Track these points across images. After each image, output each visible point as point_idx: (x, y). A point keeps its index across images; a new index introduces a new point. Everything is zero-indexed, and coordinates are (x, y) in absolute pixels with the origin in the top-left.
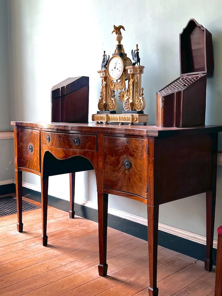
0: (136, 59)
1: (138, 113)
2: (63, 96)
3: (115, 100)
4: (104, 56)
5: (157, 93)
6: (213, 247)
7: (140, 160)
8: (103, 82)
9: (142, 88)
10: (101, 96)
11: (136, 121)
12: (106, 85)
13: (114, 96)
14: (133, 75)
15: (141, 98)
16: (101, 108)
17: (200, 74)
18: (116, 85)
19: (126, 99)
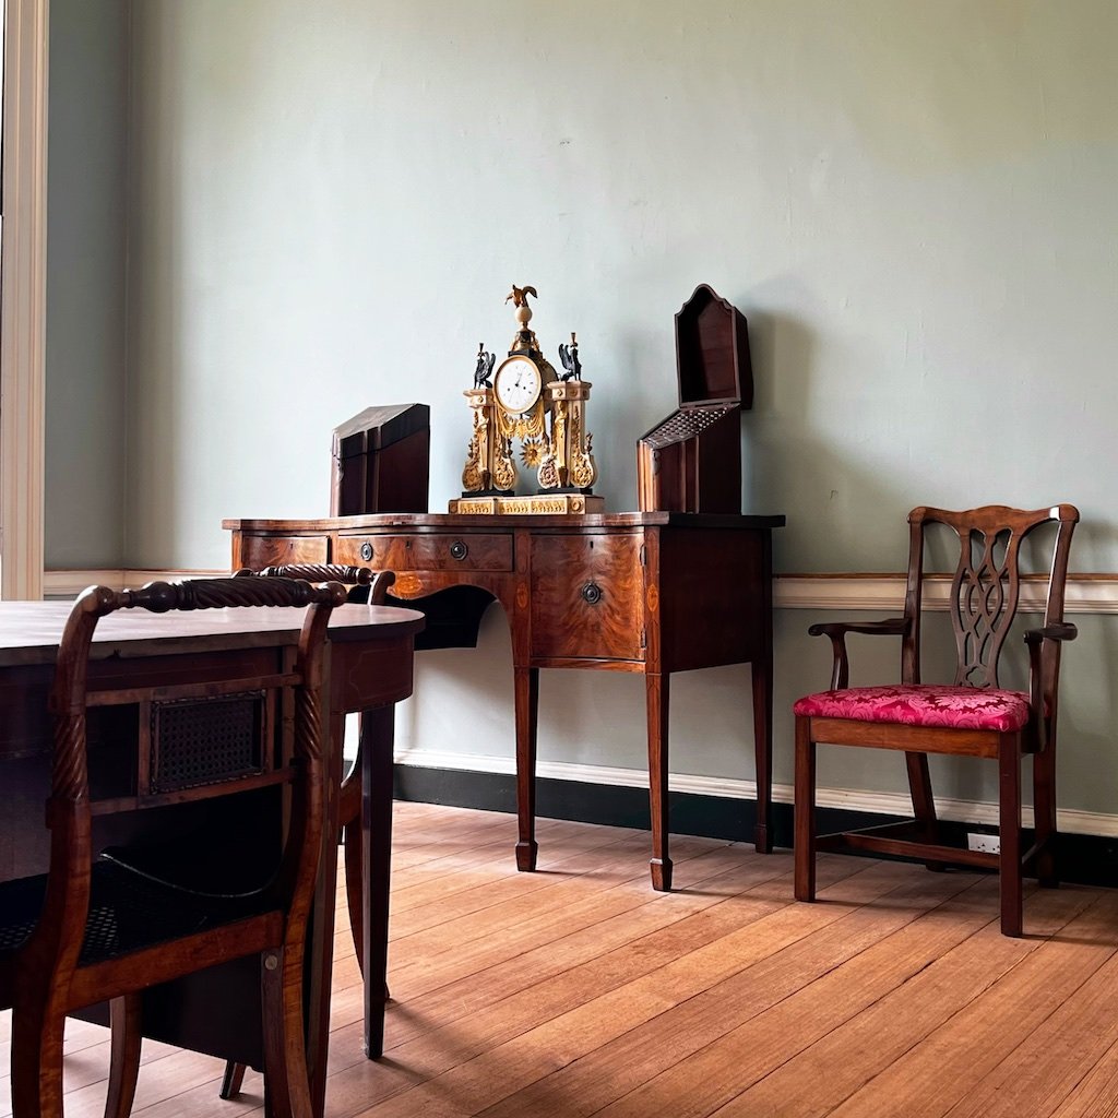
0: (571, 366)
1: (583, 491)
2: (371, 452)
3: (513, 462)
4: (481, 354)
5: (638, 443)
6: (773, 800)
7: (626, 581)
8: (477, 419)
9: (587, 434)
10: (471, 455)
11: (579, 509)
12: (489, 426)
13: (510, 452)
14: (565, 403)
15: (586, 457)
16: (471, 483)
17: (727, 404)
18: (518, 428)
19: (543, 459)
